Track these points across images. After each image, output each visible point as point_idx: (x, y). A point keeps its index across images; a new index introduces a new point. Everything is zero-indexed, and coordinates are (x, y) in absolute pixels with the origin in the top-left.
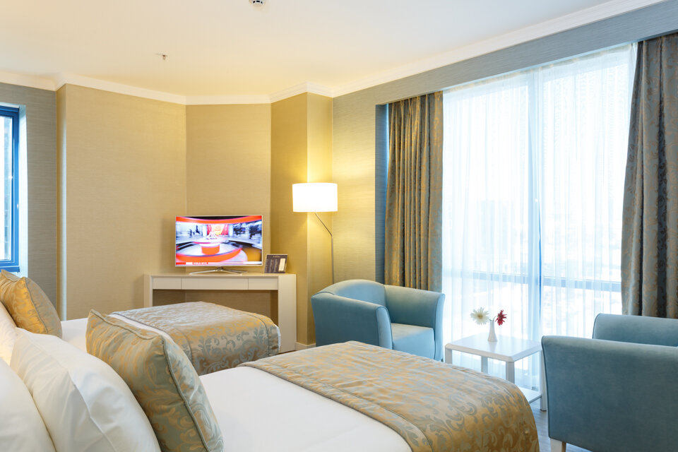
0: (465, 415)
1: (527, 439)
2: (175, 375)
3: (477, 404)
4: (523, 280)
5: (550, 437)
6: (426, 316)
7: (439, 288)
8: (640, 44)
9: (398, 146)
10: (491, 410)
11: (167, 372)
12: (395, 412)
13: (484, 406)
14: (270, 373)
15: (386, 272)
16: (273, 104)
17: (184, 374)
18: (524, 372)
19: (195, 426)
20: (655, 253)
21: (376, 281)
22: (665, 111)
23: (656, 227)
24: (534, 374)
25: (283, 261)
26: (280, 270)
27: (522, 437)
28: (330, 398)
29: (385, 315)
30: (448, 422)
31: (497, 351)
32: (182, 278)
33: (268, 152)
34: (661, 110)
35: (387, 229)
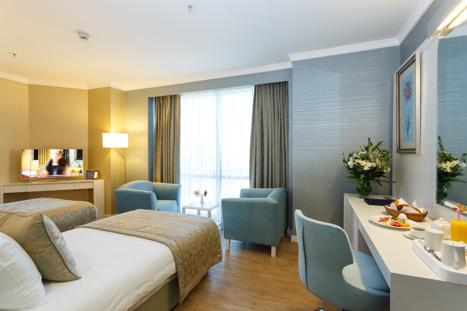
0: (193, 233)
1: (216, 239)
2: (49, 232)
3: (198, 228)
4: (214, 177)
5: (225, 238)
6: (173, 195)
7: (179, 182)
8: (255, 86)
9: (159, 117)
10: (203, 229)
11: (44, 231)
12: (163, 236)
13: (200, 228)
14: (96, 229)
15: (154, 176)
16: (89, 90)
17: (53, 231)
18: (215, 215)
19: (61, 256)
20: (260, 165)
21: (149, 180)
22: (263, 112)
23: (260, 155)
24: (218, 215)
25: (96, 173)
26: (94, 178)
27: (215, 239)
28: (131, 235)
29: (154, 196)
30: (186, 236)
31: (204, 207)
32: (27, 185)
33: (87, 115)
34: (262, 112)
35: (154, 156)
